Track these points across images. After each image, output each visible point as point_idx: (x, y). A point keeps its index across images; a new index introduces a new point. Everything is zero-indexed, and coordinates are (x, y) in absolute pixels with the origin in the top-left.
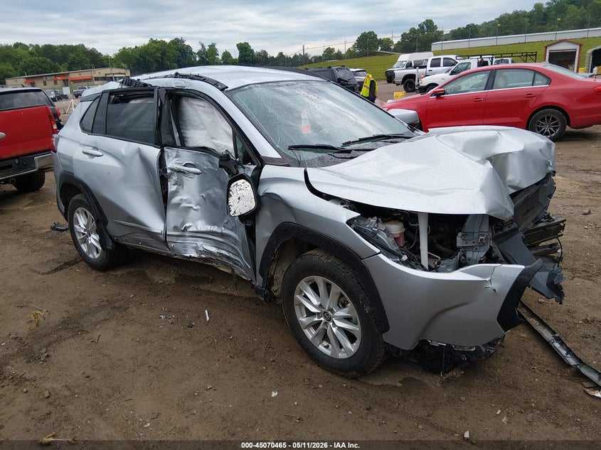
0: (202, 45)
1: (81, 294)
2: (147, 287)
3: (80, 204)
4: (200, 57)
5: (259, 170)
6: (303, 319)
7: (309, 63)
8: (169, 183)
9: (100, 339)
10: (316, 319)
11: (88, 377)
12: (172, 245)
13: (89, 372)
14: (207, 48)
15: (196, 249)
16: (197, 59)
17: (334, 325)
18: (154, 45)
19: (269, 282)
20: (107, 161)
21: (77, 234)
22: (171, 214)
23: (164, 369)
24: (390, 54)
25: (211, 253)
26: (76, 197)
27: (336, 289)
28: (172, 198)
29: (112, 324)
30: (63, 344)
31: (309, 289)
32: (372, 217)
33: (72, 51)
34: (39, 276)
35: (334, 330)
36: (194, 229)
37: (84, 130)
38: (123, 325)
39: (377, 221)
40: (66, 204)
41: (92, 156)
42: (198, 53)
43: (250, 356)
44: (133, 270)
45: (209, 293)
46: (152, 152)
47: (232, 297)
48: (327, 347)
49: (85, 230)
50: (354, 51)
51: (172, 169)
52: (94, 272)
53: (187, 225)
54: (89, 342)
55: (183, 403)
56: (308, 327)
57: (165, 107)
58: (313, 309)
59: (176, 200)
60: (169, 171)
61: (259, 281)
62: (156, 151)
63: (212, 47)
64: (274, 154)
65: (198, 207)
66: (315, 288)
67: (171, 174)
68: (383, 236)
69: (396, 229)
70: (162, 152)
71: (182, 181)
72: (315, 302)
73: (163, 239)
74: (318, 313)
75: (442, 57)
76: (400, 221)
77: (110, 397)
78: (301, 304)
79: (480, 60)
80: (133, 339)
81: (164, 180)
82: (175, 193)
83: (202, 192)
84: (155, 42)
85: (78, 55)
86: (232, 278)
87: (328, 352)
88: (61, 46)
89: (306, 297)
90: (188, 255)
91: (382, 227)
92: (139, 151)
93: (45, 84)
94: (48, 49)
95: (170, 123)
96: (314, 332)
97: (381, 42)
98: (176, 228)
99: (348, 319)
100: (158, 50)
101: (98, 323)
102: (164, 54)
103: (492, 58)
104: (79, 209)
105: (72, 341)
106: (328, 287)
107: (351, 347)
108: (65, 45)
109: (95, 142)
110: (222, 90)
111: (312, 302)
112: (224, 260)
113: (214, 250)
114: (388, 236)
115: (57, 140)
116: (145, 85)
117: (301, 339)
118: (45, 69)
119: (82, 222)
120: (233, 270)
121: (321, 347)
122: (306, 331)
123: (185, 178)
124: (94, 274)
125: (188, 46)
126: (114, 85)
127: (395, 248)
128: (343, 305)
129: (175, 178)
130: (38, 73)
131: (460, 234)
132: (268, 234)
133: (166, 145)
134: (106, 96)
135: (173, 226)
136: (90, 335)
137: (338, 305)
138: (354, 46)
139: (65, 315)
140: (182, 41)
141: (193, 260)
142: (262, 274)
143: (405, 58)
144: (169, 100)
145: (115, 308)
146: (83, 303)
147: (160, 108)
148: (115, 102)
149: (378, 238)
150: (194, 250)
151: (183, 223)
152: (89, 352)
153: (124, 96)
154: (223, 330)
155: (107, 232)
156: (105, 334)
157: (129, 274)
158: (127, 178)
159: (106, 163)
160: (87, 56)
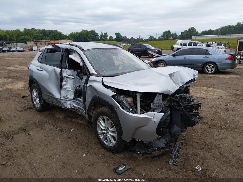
0: (102, 33)
1: (30, 119)
2: (53, 118)
3: (35, 87)
4: (101, 37)
5: (89, 77)
6: (99, 131)
7: (143, 42)
8: (63, 81)
9: (32, 134)
10: (103, 131)
11: (24, 145)
12: (62, 103)
13: (24, 144)
14: (104, 34)
15: (70, 105)
16: (100, 38)
17: (109, 134)
18: (84, 32)
19: (90, 117)
20: (44, 72)
21: (33, 98)
22: (63, 92)
23: (49, 146)
24: (174, 40)
25: (75, 107)
26: (34, 85)
27: (110, 121)
28: (63, 87)
29: (37, 130)
30: (19, 134)
31: (102, 120)
32: (122, 95)
33: (52, 33)
34: (18, 112)
35: (109, 135)
36: (70, 98)
37: (38, 61)
38: (41, 130)
39: (124, 97)
40: (30, 87)
41: (39, 70)
42: (100, 36)
43: (80, 144)
44: (50, 112)
45: (74, 122)
46: (58, 70)
47: (81, 124)
48: (107, 142)
49: (36, 97)
50: (161, 38)
51: (64, 76)
52: (37, 112)
53: (68, 96)
54: (28, 135)
55: (52, 156)
56: (101, 134)
57: (64, 55)
58: (103, 128)
59: (65, 87)
60: (63, 77)
61: (87, 117)
62: (60, 70)
63: (106, 34)
64: (94, 72)
65: (72, 90)
66: (104, 120)
67: (64, 78)
68: (125, 102)
69: (130, 100)
70: (62, 70)
71: (67, 80)
72: (104, 125)
73: (59, 101)
74: (104, 129)
75: (193, 42)
76: (132, 97)
77: (29, 152)
78: (99, 126)
79: (207, 44)
80: (42, 135)
81: (61, 80)
82: (65, 85)
83: (74, 85)
84: (84, 31)
85: (55, 34)
86: (82, 117)
87: (107, 144)
88: (49, 30)
89: (101, 123)
90: (67, 107)
91: (125, 99)
92: (54, 69)
93: (41, 44)
94: (44, 32)
95: (65, 61)
96: (103, 136)
97: (172, 35)
98: (64, 97)
99: (114, 132)
100: (85, 34)
101: (33, 129)
102: (87, 36)
103: (212, 43)
104: (34, 89)
105: (22, 134)
106: (108, 120)
107: (114, 142)
108: (50, 30)
109: (41, 66)
110: (82, 50)
111: (102, 125)
112: (79, 110)
113: (76, 106)
114: (126, 102)
115: (30, 64)
116: (59, 47)
117: (98, 138)
118: (42, 38)
119: (35, 93)
120: (82, 113)
121: (105, 142)
122: (100, 136)
123: (69, 80)
124: (37, 113)
125: (97, 33)
126: (50, 47)
127: (128, 106)
128: (112, 127)
129: (65, 79)
130: (39, 40)
131: (152, 103)
132: (90, 100)
133: (63, 68)
134: (46, 50)
135: (63, 96)
136: (29, 132)
137: (111, 127)
138: (161, 36)
139: (23, 125)
140: (94, 31)
141: (69, 109)
142: (88, 114)
143: (179, 41)
144: (66, 52)
145: (40, 124)
146: (30, 122)
147: (62, 55)
148: (50, 52)
149: (123, 102)
150: (69, 106)
151: (67, 96)
152: (27, 138)
153: (53, 51)
154: (74, 135)
155: (42, 98)
156: (33, 133)
157: (49, 113)
158: (50, 79)
159: (43, 73)
160: (58, 35)
